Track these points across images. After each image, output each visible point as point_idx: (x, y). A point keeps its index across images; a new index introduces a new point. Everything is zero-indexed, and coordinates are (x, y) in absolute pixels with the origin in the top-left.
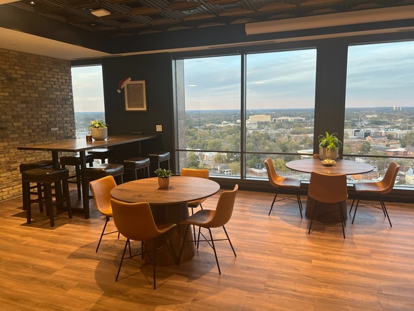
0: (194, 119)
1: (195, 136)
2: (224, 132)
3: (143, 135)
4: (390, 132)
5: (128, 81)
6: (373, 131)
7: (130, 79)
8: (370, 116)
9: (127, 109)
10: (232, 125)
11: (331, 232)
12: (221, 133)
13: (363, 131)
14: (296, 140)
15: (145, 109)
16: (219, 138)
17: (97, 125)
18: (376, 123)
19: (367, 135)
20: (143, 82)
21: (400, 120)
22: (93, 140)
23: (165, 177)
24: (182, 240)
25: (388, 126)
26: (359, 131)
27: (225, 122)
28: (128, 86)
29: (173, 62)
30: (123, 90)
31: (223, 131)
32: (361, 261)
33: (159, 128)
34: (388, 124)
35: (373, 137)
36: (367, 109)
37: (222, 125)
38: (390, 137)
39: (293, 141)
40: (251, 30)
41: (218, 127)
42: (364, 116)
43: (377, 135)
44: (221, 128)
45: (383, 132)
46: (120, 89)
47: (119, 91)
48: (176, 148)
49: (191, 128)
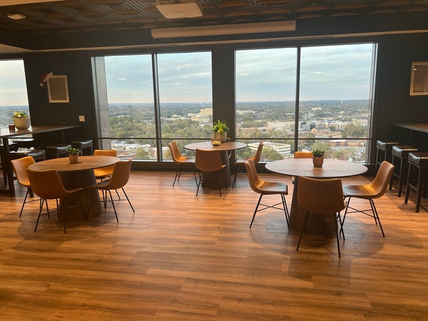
0: (143, 113)
1: (144, 130)
2: (175, 126)
3: (67, 125)
4: (332, 124)
5: (50, 76)
6: (317, 123)
7: (51, 73)
8: (315, 109)
9: (51, 101)
10: (183, 118)
11: (214, 194)
12: (172, 128)
13: (309, 123)
14: (246, 133)
15: (68, 101)
16: (170, 132)
17: (20, 116)
18: (320, 115)
19: (312, 127)
20: (65, 77)
21: (342, 112)
22: (16, 130)
23: (74, 154)
24: (90, 201)
25: (331, 118)
26: (305, 123)
27: (175, 115)
28: (50, 80)
29: (92, 59)
30: (45, 84)
31: (173, 124)
32: (223, 208)
33: (82, 119)
34: (331, 116)
35: (317, 129)
36: (312, 102)
37: (172, 119)
38: (333, 129)
39: (244, 134)
40: (156, 34)
41: (168, 121)
42: (310, 109)
43: (322, 127)
44: (172, 122)
45: (327, 124)
46: (43, 83)
47: (42, 85)
48: (99, 137)
49: (139, 122)
